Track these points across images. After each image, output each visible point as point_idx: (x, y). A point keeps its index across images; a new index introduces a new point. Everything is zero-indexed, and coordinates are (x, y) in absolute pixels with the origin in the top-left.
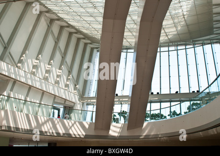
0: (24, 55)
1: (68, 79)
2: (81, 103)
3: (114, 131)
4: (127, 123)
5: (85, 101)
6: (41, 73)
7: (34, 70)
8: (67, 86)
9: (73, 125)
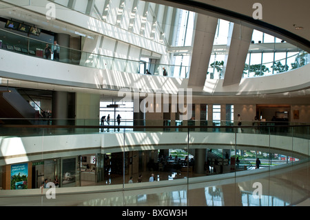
0: (108, 6)
1: (153, 27)
2: (168, 54)
3: (209, 88)
4: (223, 78)
5: (173, 52)
6: (125, 24)
7: (119, 21)
8: (152, 35)
9: (166, 81)
